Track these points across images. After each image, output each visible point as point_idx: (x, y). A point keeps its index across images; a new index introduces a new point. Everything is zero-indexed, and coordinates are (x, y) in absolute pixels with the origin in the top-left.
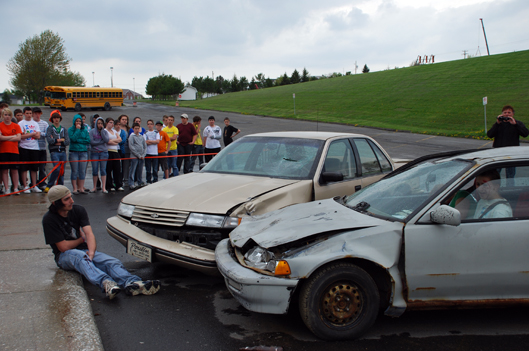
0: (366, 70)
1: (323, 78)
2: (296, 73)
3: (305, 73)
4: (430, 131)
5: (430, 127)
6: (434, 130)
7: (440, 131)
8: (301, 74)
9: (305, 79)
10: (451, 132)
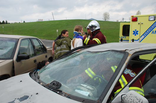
0: (24, 22)
1: (12, 23)
2: (3, 22)
3: (6, 21)
4: (44, 38)
5: (44, 37)
6: (45, 38)
7: (46, 38)
8: (5, 22)
9: (6, 23)
10: (49, 38)
